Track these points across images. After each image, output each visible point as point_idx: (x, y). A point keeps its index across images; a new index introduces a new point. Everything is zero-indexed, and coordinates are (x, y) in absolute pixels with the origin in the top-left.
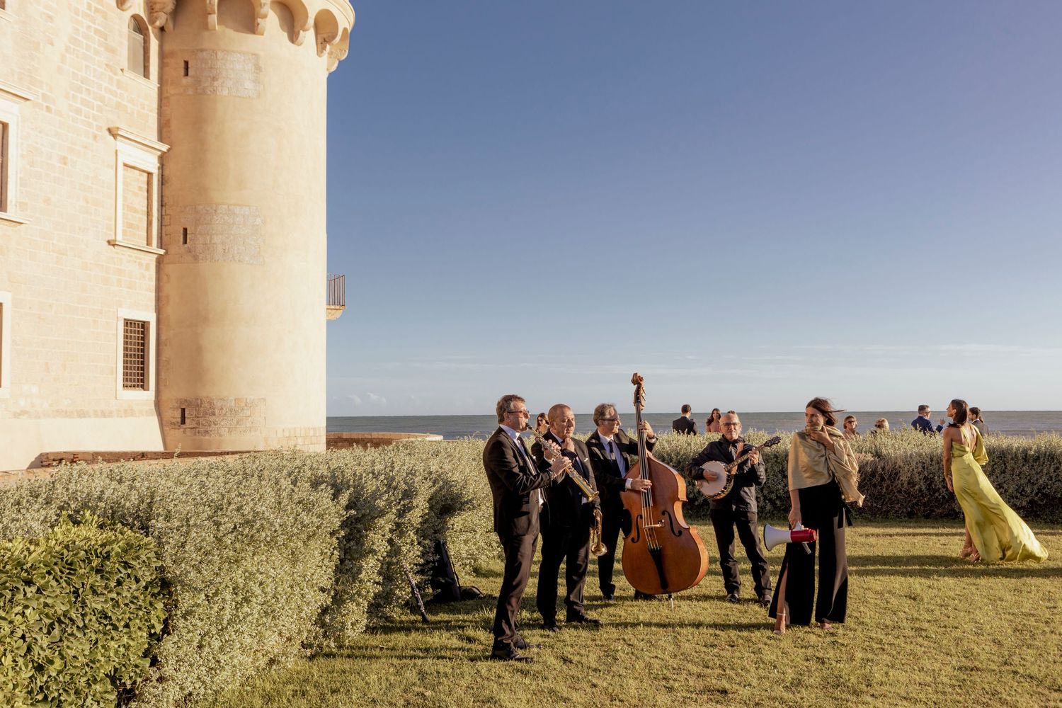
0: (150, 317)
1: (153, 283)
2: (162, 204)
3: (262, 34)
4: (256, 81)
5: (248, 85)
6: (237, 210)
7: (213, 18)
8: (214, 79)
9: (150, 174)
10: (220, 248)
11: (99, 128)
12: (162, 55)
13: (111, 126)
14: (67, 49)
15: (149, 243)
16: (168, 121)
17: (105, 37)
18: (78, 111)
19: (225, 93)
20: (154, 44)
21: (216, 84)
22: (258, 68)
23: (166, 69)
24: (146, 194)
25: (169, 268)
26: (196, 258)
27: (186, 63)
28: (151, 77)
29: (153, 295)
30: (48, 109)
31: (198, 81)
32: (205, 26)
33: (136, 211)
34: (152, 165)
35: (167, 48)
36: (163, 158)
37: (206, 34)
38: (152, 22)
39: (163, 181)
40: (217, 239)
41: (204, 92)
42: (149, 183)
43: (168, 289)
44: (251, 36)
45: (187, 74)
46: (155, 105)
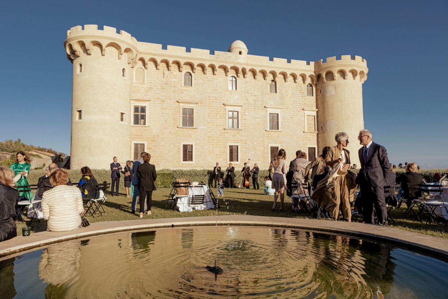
0: (316, 146)
1: (316, 139)
2: (318, 122)
3: (336, 80)
4: (335, 91)
5: (333, 92)
6: (332, 121)
7: (325, 80)
8: (326, 93)
9: (315, 116)
10: (328, 130)
11: (300, 109)
12: (317, 90)
13: (303, 108)
14: (291, 96)
15: (315, 131)
16: (318, 104)
17: (301, 91)
18: (295, 107)
19: (328, 95)
20: (314, 88)
21: (326, 94)
22: (335, 88)
23: (318, 93)
24: (314, 120)
25: (319, 135)
26: (324, 133)
27: (321, 90)
28: (314, 95)
29: (316, 142)
30: (287, 109)
31: (323, 94)
32: (323, 82)
33: (311, 124)
34: (315, 114)
35: (317, 88)
36: (317, 112)
37: (324, 83)
38: (313, 84)
39: (318, 117)
40: (328, 128)
41: (324, 96)
42: (315, 118)
43: (320, 140)
44: (333, 81)
45: (321, 93)
46: (315, 101)
